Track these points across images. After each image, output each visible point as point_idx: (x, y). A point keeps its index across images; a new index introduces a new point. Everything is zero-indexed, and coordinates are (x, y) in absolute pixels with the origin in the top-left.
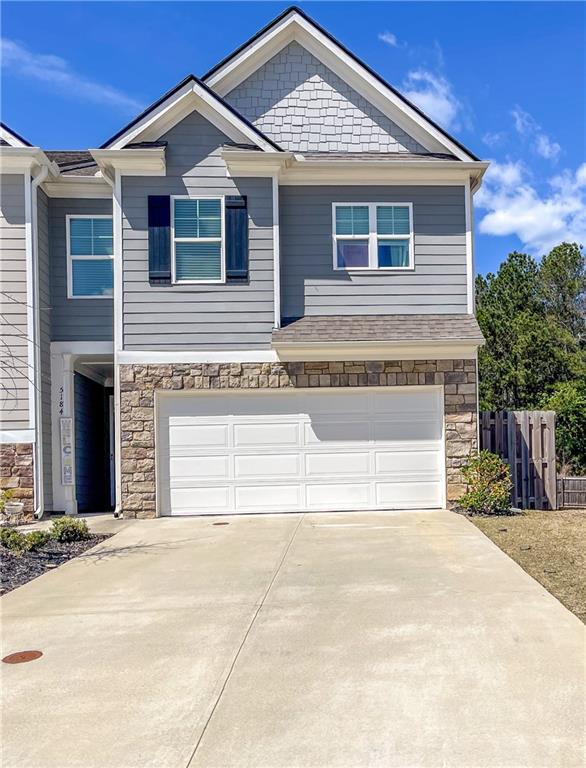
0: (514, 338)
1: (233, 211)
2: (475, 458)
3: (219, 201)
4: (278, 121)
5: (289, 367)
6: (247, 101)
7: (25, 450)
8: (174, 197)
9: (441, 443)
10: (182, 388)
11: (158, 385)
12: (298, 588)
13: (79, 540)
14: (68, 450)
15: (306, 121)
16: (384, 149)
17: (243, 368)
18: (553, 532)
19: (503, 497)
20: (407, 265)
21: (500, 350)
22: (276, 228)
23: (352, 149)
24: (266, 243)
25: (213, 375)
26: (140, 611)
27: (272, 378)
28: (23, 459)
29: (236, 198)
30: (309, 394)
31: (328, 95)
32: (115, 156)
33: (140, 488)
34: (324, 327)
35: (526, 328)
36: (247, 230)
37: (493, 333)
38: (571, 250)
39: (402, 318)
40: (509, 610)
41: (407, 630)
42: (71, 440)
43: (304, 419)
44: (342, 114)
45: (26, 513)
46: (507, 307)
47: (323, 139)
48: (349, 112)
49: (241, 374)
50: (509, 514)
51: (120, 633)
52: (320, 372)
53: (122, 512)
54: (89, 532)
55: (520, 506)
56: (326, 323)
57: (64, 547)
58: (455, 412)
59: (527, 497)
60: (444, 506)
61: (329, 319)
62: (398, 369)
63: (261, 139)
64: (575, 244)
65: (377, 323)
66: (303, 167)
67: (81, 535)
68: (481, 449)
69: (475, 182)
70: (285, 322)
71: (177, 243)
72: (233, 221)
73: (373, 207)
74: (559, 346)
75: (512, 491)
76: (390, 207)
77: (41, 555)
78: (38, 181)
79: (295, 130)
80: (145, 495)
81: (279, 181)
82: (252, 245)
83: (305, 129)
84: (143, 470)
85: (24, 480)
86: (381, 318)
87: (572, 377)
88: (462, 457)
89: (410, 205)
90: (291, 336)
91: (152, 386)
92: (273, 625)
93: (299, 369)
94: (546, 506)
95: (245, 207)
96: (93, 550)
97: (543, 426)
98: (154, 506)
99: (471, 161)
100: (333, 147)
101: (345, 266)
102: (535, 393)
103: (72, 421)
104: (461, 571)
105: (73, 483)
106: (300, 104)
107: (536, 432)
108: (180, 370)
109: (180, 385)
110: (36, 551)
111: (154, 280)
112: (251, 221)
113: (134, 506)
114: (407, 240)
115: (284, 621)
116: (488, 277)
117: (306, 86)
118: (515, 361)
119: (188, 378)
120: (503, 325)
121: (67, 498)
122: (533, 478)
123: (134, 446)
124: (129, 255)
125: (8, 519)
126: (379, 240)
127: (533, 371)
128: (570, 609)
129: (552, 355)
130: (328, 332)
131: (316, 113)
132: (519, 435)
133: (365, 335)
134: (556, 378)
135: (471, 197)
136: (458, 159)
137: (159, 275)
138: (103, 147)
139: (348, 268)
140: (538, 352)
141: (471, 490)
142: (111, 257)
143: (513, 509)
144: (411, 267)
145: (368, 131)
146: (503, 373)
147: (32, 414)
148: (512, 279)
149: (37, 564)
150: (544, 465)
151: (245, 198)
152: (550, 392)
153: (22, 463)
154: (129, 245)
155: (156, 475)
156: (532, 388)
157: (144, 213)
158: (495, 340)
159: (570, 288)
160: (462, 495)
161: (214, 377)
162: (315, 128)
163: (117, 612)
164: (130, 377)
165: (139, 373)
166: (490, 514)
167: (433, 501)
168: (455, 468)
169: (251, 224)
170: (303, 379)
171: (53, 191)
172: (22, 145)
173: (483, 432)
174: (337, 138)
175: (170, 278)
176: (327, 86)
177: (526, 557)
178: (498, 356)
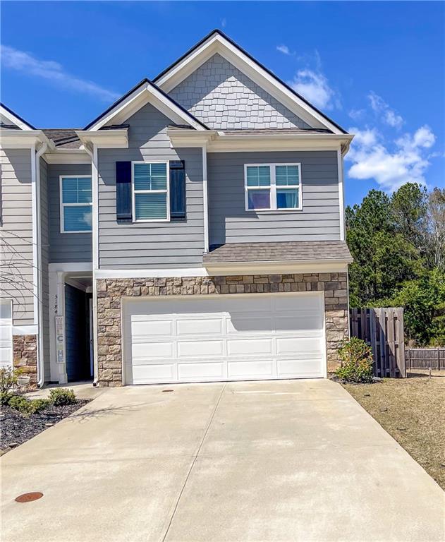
0: (373, 250)
1: (175, 170)
2: (347, 342)
3: (166, 164)
4: (206, 108)
5: (215, 280)
6: (185, 95)
7: (31, 339)
8: (133, 163)
9: (323, 331)
10: (140, 295)
11: (123, 293)
12: (222, 442)
13: (69, 404)
14: (61, 338)
15: (225, 108)
16: (280, 126)
17: (182, 281)
18: (404, 396)
19: (368, 370)
20: (297, 207)
21: (364, 258)
22: (205, 183)
23: (258, 126)
24: (198, 193)
25: (162, 286)
26: (111, 461)
27: (203, 287)
28: (29, 346)
29: (177, 161)
30: (229, 298)
31: (241, 90)
32: (94, 135)
33: (111, 365)
34: (239, 252)
35: (382, 243)
36: (185, 184)
37: (359, 247)
38: (413, 188)
39: (294, 244)
40: (372, 460)
41: (300, 476)
42: (63, 331)
43: (226, 315)
44: (250, 102)
45: (32, 383)
46: (368, 228)
47: (237, 120)
48: (256, 101)
49: (181, 285)
50: (372, 382)
51: (97, 478)
52: (236, 283)
53: (98, 382)
54: (76, 398)
55: (380, 375)
56: (240, 248)
57: (58, 410)
58: (333, 310)
59: (384, 369)
60: (325, 376)
61: (243, 245)
62: (291, 280)
63: (194, 121)
64: (416, 184)
65: (276, 248)
66: (224, 140)
67: (70, 400)
68: (351, 336)
69: (344, 148)
70: (212, 248)
71: (136, 194)
72: (175, 178)
73: (273, 166)
74: (406, 255)
75: (373, 365)
76: (285, 166)
77: (42, 416)
78: (40, 153)
79: (218, 114)
80: (114, 370)
81: (207, 150)
82: (188, 194)
83: (225, 113)
84: (113, 352)
85: (30, 360)
86: (279, 244)
87: (415, 277)
88: (338, 341)
89: (299, 164)
90: (216, 258)
91: (119, 294)
92: (205, 472)
93: (222, 280)
94: (398, 375)
95: (184, 168)
96: (78, 412)
97: (395, 318)
98: (121, 378)
99: (341, 133)
100: (244, 125)
101: (253, 208)
102: (389, 289)
103: (63, 318)
104: (337, 429)
105: (64, 362)
106: (222, 96)
107: (390, 322)
108: (139, 283)
109: (139, 293)
110: (39, 414)
111: (120, 219)
112: (187, 177)
113: (107, 378)
114: (298, 189)
115: (212, 470)
116: (354, 207)
117: (225, 84)
118: (374, 266)
119: (144, 288)
120: (365, 241)
121: (60, 372)
122: (388, 355)
123: (106, 336)
124: (103, 203)
125: (19, 388)
126: (277, 189)
127: (388, 273)
128: (416, 459)
129: (401, 262)
130: (242, 254)
131: (232, 102)
132: (378, 325)
133: (269, 257)
134: (404, 277)
135: (342, 158)
136: (332, 133)
137: (124, 217)
138: (86, 129)
139: (256, 210)
140: (390, 260)
141: (344, 365)
142: (91, 204)
143: (375, 378)
144: (300, 208)
145: (269, 114)
146: (366, 275)
147: (36, 314)
148: (371, 209)
149: (39, 423)
150: (396, 346)
151: (183, 162)
152: (400, 287)
153: (29, 349)
154: (103, 196)
155: (123, 356)
156: (387, 285)
157: (113, 174)
158: (360, 251)
159: (413, 214)
160: (338, 368)
161: (163, 287)
162: (231, 113)
163: (96, 461)
164: (104, 288)
165: (110, 285)
166: (358, 382)
167: (317, 373)
168: (333, 349)
169: (188, 180)
170: (225, 288)
171: (51, 159)
172: (30, 129)
173: (353, 323)
174: (247, 119)
175: (131, 218)
176: (240, 84)
177: (384, 416)
178: (363, 263)
